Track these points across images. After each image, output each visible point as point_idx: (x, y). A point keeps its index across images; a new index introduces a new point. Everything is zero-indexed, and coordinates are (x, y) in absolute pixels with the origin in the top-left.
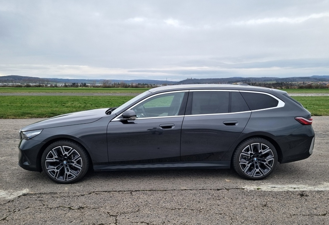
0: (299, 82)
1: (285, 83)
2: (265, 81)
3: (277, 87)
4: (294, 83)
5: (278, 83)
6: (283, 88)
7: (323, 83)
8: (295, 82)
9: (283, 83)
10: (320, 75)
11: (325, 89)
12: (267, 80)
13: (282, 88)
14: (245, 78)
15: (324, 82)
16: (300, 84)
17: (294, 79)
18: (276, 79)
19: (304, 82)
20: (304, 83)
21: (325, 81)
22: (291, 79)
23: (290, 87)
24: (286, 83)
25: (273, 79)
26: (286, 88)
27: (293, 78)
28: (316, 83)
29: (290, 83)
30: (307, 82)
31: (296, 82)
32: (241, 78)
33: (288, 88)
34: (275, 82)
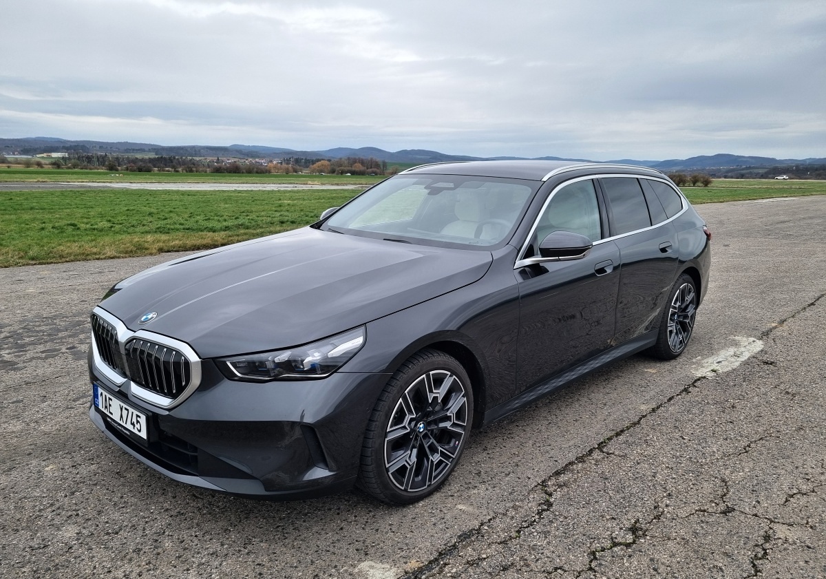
0: (209, 159)
1: (178, 159)
2: (127, 151)
3: (167, 169)
4: (198, 159)
5: (162, 157)
6: (180, 169)
7: (256, 162)
8: (200, 158)
9: (174, 158)
10: (246, 144)
11: (265, 175)
12: (134, 150)
13: (178, 171)
14: (72, 142)
15: (257, 160)
16: (210, 162)
17: (196, 150)
18: (155, 149)
19: (218, 159)
20: (218, 161)
21: (258, 157)
22: (189, 149)
23: (194, 169)
24: (181, 158)
25: (147, 149)
26: (187, 172)
27: (194, 147)
28: (242, 161)
29: (189, 158)
30: (224, 159)
31: (203, 158)
32: (60, 141)
33: (191, 171)
34: (152, 156)
